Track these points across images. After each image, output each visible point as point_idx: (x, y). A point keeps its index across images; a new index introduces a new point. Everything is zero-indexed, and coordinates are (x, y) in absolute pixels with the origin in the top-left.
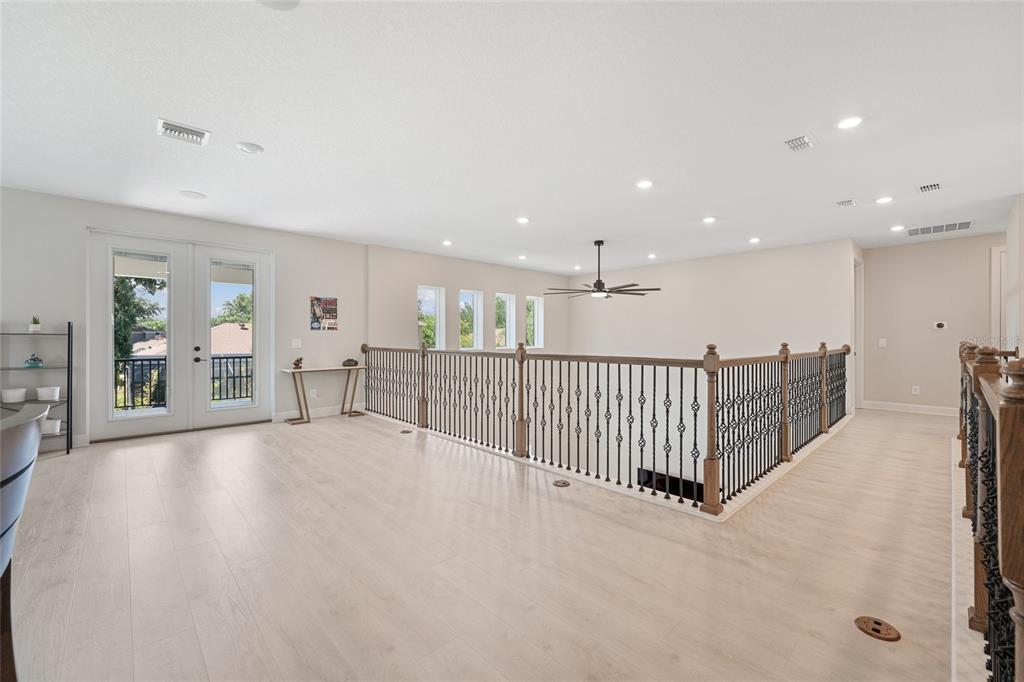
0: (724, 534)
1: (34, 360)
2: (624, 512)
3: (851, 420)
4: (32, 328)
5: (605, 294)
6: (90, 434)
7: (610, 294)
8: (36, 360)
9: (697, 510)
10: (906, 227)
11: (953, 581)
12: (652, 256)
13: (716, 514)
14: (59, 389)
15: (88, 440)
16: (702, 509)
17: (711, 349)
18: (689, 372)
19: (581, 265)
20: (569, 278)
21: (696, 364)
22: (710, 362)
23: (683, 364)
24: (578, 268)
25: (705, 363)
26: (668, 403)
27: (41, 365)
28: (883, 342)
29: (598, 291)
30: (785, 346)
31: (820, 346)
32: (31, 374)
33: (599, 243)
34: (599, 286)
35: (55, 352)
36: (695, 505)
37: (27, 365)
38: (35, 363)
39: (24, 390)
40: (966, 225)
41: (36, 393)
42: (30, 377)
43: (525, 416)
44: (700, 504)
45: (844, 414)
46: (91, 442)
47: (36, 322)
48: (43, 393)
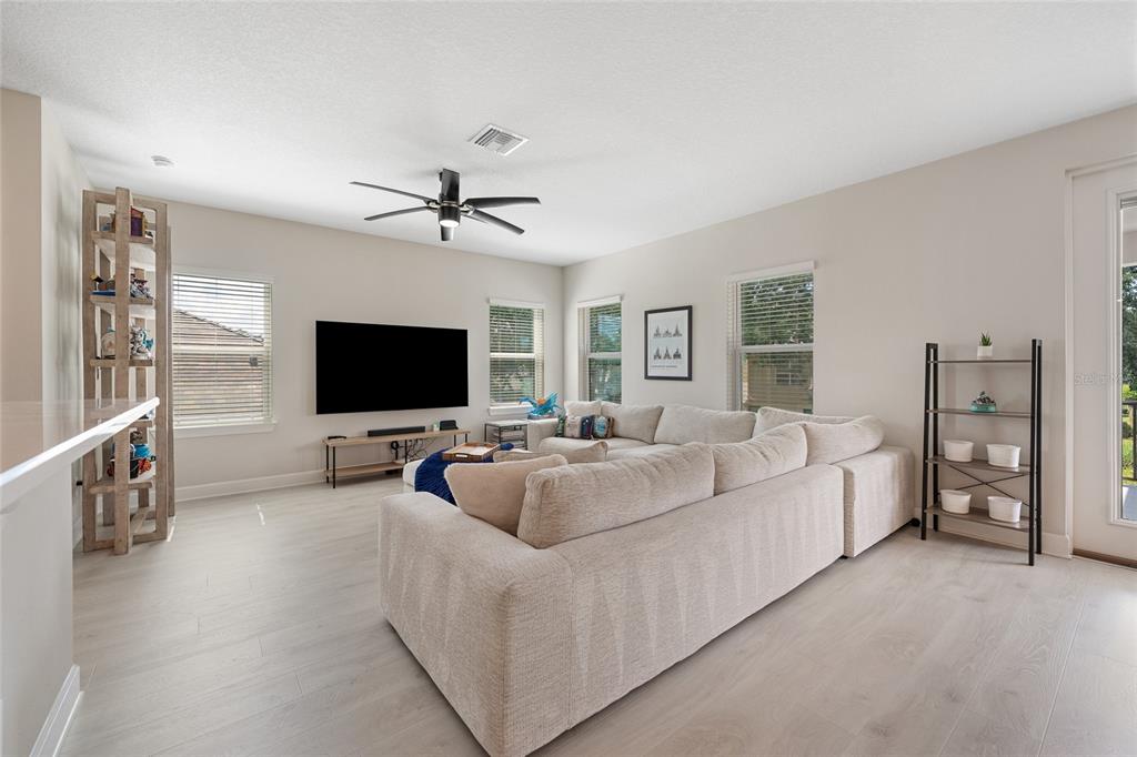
1: (983, 400)
4: (982, 352)
6: (1074, 540)
8: (986, 401)
14: (1018, 450)
15: (1070, 548)
27: (992, 409)
32: (981, 420)
35: (1015, 390)
37: (974, 408)
38: (985, 404)
39: (970, 445)
41: (986, 451)
42: (979, 426)
46: (1077, 552)
47: (986, 342)
48: (996, 454)
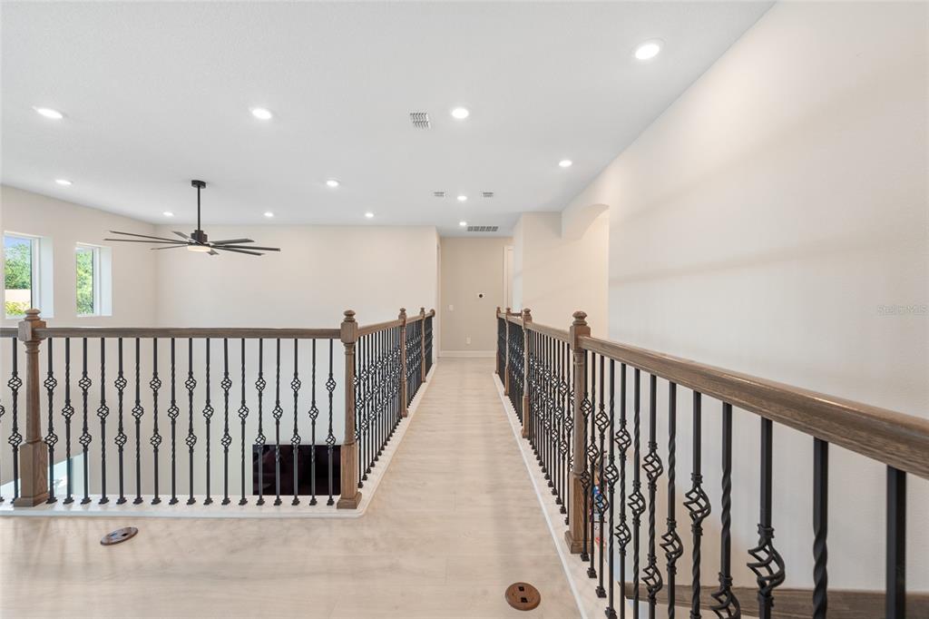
0: (367, 532)
2: (233, 551)
3: (437, 368)
5: (209, 249)
7: (215, 250)
9: (333, 508)
10: (468, 222)
11: (542, 503)
12: (269, 215)
13: (355, 507)
16: (340, 506)
17: (349, 315)
18: (323, 344)
19: (175, 211)
20: (156, 226)
21: (330, 334)
22: (348, 331)
23: (315, 334)
24: (168, 214)
25: (342, 333)
26: (296, 384)
28: (451, 308)
29: (196, 244)
30: (403, 311)
31: (420, 310)
33: (199, 184)
34: (199, 238)
36: (330, 502)
40: (495, 229)
43: (44, 433)
44: (336, 498)
45: (431, 364)
